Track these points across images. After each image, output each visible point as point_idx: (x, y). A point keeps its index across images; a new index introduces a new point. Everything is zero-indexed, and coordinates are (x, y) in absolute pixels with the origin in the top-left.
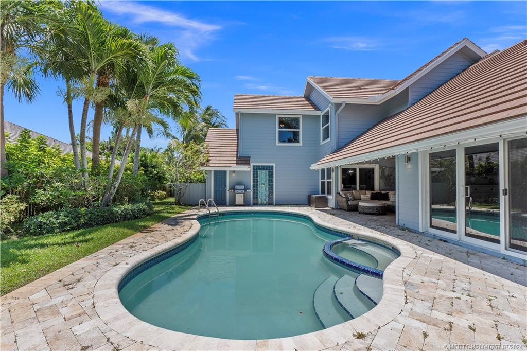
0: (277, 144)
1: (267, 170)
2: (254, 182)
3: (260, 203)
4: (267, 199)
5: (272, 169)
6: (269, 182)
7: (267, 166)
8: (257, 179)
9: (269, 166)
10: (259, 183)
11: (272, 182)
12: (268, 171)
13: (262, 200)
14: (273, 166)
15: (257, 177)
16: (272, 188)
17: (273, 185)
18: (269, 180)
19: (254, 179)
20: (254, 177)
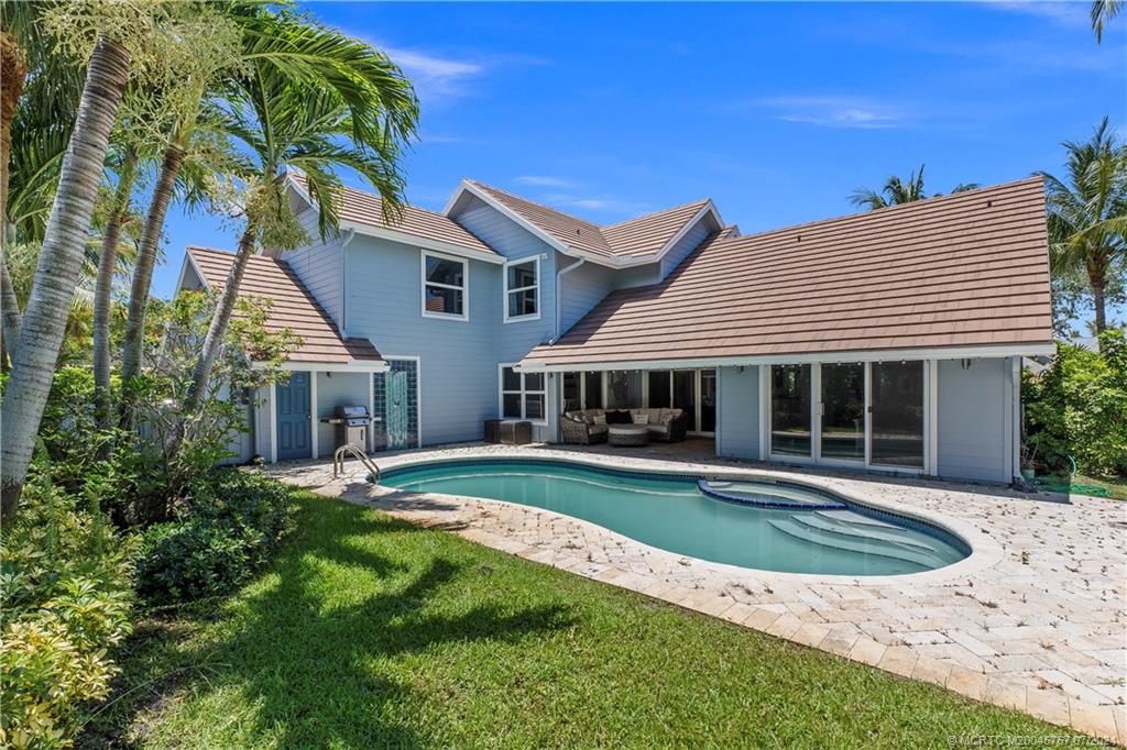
0: (423, 315)
1: (404, 369)
2: (376, 398)
3: (390, 445)
4: (405, 436)
5: (415, 369)
6: (409, 398)
7: (404, 362)
8: (383, 392)
9: (408, 363)
10: (387, 401)
11: (415, 398)
12: (405, 373)
13: (394, 438)
14: (415, 363)
15: (383, 386)
16: (415, 409)
17: (416, 404)
18: (409, 392)
19: (376, 392)
20: (376, 386)
